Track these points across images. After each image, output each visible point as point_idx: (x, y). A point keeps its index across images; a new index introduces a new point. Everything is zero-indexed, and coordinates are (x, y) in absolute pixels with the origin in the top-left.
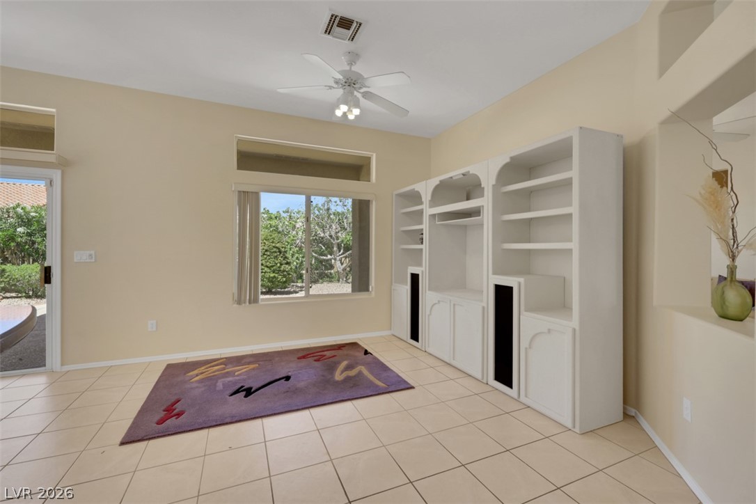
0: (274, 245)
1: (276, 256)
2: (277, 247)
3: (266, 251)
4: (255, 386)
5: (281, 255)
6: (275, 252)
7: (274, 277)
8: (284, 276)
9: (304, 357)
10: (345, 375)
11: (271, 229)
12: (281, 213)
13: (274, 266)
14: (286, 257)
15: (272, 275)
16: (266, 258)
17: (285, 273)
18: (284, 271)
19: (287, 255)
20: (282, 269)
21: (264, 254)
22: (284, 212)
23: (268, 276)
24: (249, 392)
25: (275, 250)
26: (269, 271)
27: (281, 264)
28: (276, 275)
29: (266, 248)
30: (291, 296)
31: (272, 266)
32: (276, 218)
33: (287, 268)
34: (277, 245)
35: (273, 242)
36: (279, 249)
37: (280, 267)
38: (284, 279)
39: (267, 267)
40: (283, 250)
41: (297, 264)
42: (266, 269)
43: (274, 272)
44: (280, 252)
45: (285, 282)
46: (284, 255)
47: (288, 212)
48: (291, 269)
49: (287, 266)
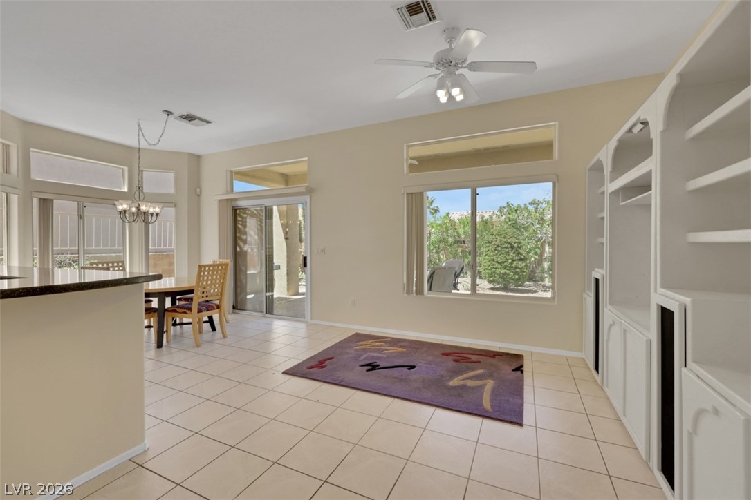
0: (505, 240)
1: (508, 252)
2: (509, 243)
3: (498, 246)
4: (383, 364)
5: (514, 251)
6: (507, 248)
7: (505, 273)
8: (516, 273)
9: (448, 354)
10: (462, 383)
11: (510, 223)
12: (528, 205)
13: (505, 262)
14: (519, 253)
15: (503, 271)
16: (497, 254)
17: (518, 270)
18: (516, 268)
19: (521, 251)
20: (514, 265)
21: (495, 250)
22: (529, 204)
23: (498, 272)
24: (373, 367)
25: (506, 245)
26: (499, 266)
27: (513, 261)
28: (508, 272)
29: (497, 243)
30: (525, 295)
31: (503, 262)
32: (516, 211)
33: (521, 264)
34: (509, 241)
35: (504, 238)
36: (511, 244)
37: (511, 263)
38: (517, 276)
39: (497, 262)
40: (516, 245)
41: (535, 259)
42: (497, 265)
43: (505, 269)
44: (512, 247)
45: (518, 280)
46: (516, 250)
47: (534, 204)
48: (526, 265)
49: (520, 263)
